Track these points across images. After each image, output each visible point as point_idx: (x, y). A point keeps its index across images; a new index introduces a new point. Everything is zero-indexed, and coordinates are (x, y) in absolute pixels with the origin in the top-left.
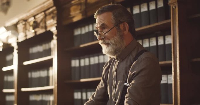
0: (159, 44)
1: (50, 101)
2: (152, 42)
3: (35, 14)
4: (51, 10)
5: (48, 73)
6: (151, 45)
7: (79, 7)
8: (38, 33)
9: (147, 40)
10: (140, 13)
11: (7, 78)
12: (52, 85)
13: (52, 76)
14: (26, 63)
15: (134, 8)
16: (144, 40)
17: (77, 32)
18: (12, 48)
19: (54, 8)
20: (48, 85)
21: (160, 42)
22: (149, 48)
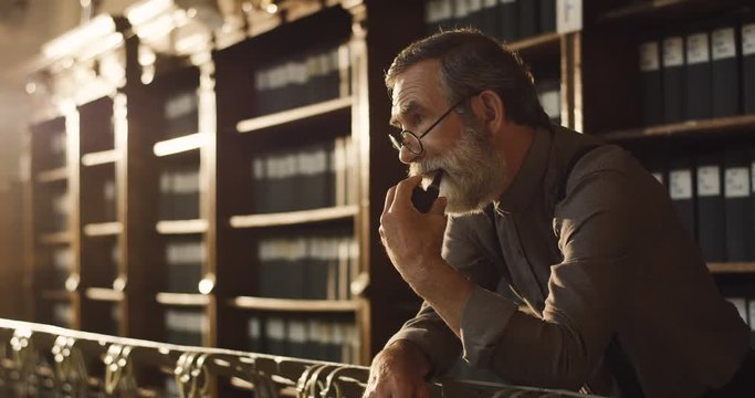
1: (337, 262)
2: (721, 44)
5: (329, 161)
6: (717, 55)
8: (293, 16)
9: (702, 39)
11: (172, 183)
12: (346, 203)
13: (346, 173)
14: (246, 126)
16: (690, 40)
17: (439, 11)
18: (195, 72)
20: (329, 202)
21: (749, 46)
22: (711, 65)
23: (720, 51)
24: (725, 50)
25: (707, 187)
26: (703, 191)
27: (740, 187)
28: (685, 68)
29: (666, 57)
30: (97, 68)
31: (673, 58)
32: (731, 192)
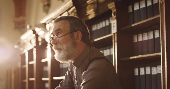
0: (156, 37)
2: (150, 35)
3: (60, 13)
4: (72, 9)
6: (150, 38)
7: (93, 6)
9: (146, 34)
10: (140, 9)
11: (46, 69)
15: (135, 5)
16: (144, 34)
17: (95, 28)
19: (74, 8)
21: (156, 36)
22: (148, 41)
23: (150, 37)
24: (151, 37)
25: (148, 72)
26: (147, 73)
27: (155, 72)
28: (143, 42)
29: (139, 38)
30: (31, 42)
31: (140, 39)
32: (153, 73)
